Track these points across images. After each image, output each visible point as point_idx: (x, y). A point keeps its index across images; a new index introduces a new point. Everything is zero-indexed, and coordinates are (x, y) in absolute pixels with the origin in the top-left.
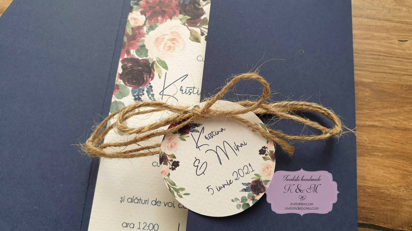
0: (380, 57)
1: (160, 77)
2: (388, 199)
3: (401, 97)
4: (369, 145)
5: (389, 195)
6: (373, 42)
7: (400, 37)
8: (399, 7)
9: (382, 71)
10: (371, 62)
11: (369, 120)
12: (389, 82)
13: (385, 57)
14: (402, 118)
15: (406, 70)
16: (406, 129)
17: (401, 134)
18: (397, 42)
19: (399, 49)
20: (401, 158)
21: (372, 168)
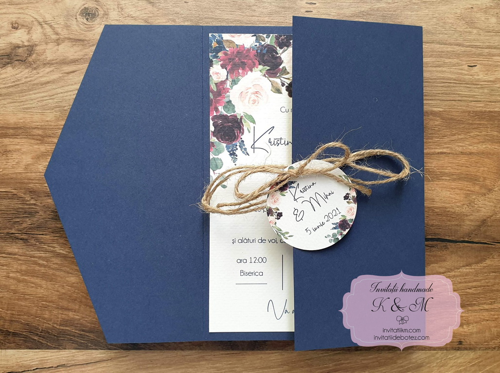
0: (450, 85)
1: (249, 132)
2: (453, 216)
3: (468, 124)
4: (438, 171)
5: (454, 213)
6: (444, 69)
7: (470, 62)
8: (470, 30)
9: (451, 99)
10: (442, 91)
11: (438, 147)
12: (457, 109)
13: (455, 85)
14: (468, 143)
15: (473, 96)
16: (471, 153)
17: (466, 158)
18: (466, 67)
19: (468, 75)
20: (465, 180)
21: (440, 191)
